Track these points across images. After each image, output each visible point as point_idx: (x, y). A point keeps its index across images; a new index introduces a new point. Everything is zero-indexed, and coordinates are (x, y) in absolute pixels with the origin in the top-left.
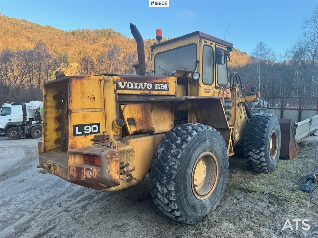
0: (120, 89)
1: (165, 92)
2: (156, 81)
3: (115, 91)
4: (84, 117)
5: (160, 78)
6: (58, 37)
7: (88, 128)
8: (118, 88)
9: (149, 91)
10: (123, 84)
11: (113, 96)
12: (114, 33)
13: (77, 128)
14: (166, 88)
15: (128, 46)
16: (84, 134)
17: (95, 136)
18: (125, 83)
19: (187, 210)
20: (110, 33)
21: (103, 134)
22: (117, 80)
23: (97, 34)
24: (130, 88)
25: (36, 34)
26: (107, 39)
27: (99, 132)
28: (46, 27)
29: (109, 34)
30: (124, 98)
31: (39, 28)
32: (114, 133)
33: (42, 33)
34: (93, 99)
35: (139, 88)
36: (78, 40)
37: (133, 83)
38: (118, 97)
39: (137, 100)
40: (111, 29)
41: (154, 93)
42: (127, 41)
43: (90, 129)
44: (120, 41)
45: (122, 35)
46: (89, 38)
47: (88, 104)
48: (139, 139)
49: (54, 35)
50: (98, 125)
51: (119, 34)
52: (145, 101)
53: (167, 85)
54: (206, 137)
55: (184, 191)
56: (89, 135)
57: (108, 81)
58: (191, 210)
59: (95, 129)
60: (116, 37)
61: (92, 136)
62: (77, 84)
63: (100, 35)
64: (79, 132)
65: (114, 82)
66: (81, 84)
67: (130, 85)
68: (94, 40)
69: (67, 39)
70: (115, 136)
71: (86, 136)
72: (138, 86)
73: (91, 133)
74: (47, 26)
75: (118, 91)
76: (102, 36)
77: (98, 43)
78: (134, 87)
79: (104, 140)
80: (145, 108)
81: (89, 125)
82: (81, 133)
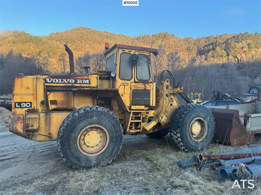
0: (48, 83)
1: (87, 85)
2: (78, 78)
3: (44, 84)
4: (22, 98)
5: (82, 76)
6: (127, 42)
7: (24, 104)
8: (46, 82)
9: (71, 84)
10: (50, 80)
11: (43, 87)
12: (169, 35)
13: (17, 104)
14: (88, 82)
15: (179, 45)
16: (21, 107)
17: (28, 109)
18: (51, 79)
19: (71, 159)
20: (165, 35)
21: (33, 108)
22: (46, 78)
23: (155, 37)
24: (56, 82)
25: (113, 41)
26: (162, 41)
27: (31, 107)
28: (119, 35)
29: (164, 37)
30: (51, 88)
31: (115, 36)
32: (42, 108)
33: (117, 40)
34: (28, 89)
35: (63, 82)
36: (141, 43)
37: (58, 80)
38: (45, 87)
39: (61, 89)
40: (166, 32)
41: (76, 85)
42: (179, 40)
43: (25, 105)
44: (173, 41)
45: (175, 36)
46: (149, 41)
47: (24, 91)
48: (60, 113)
49: (124, 40)
50: (31, 103)
51: (172, 35)
52: (68, 90)
53: (89, 80)
54: (94, 115)
55: (68, 146)
56: (24, 108)
57: (39, 79)
58: (75, 159)
59: (28, 105)
60: (170, 38)
61: (26, 109)
62: (18, 80)
63: (158, 38)
64: (18, 106)
65: (44, 79)
66: (21, 81)
67: (55, 81)
68: (152, 42)
69: (133, 43)
70: (43, 110)
71: (22, 108)
72: (62, 81)
73: (26, 107)
74: (121, 35)
75: (46, 84)
76: (159, 38)
77: (155, 45)
78: (59, 81)
79: (35, 112)
80: (68, 95)
81: (24, 102)
82: (19, 106)
